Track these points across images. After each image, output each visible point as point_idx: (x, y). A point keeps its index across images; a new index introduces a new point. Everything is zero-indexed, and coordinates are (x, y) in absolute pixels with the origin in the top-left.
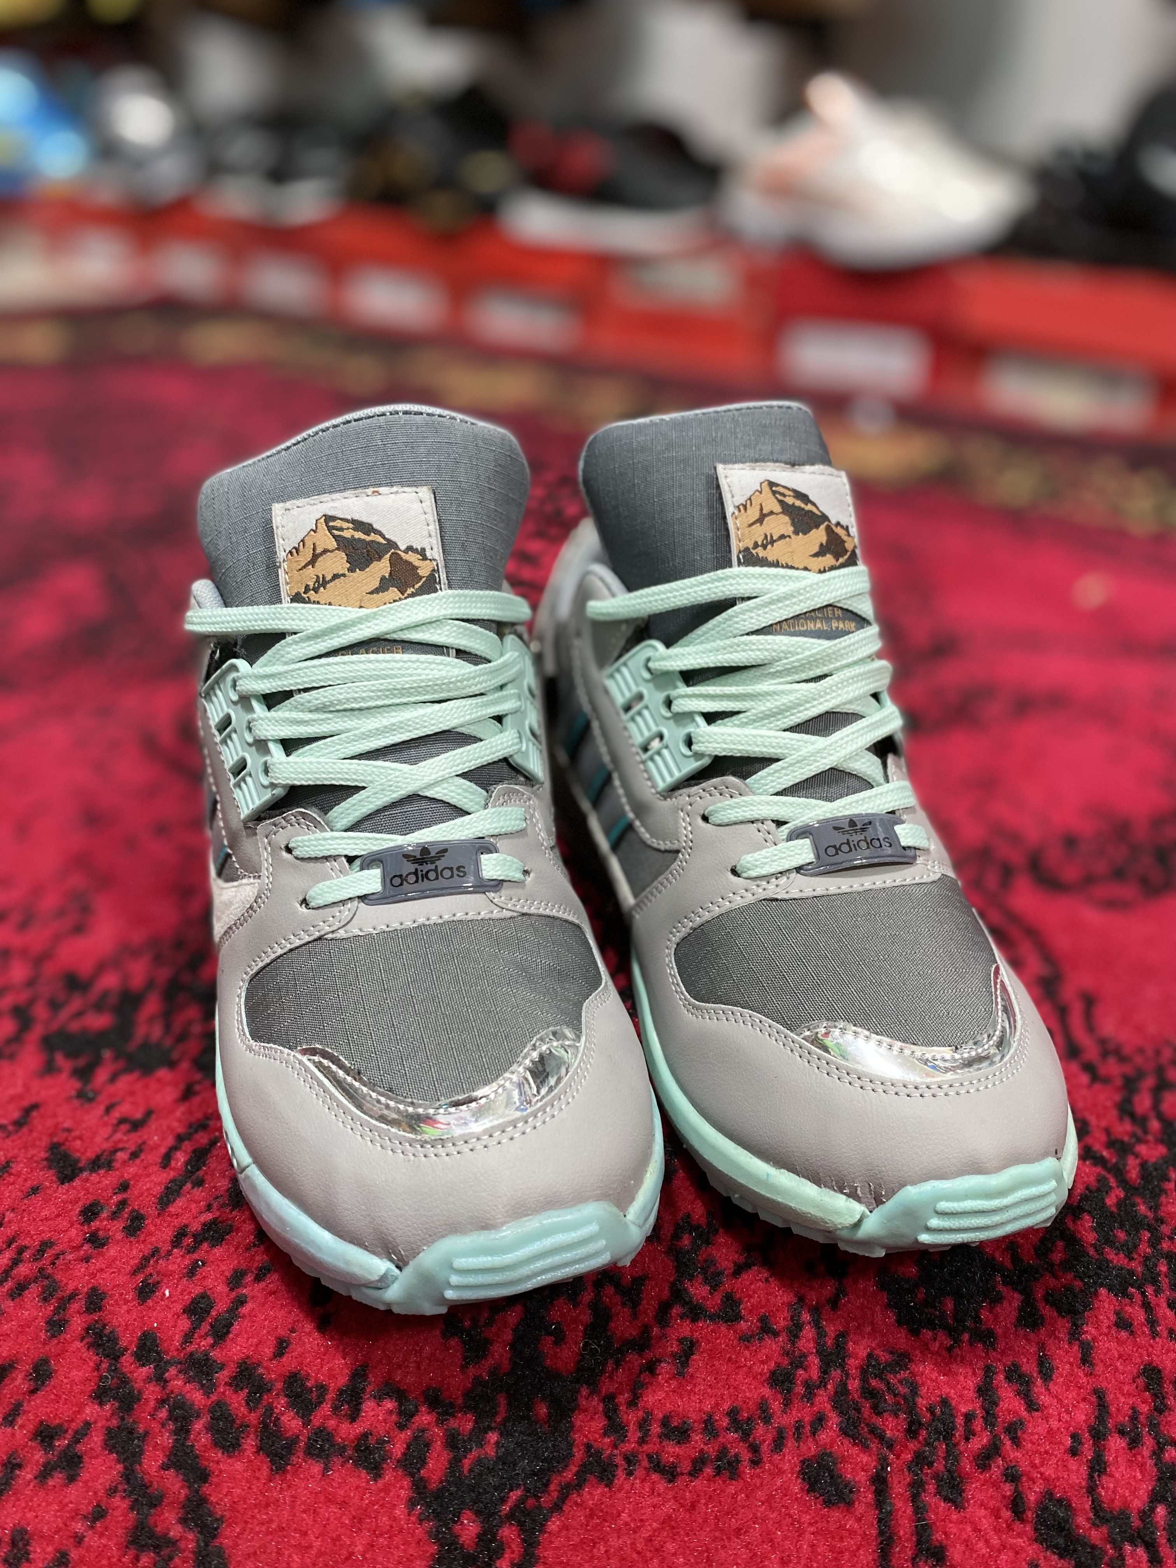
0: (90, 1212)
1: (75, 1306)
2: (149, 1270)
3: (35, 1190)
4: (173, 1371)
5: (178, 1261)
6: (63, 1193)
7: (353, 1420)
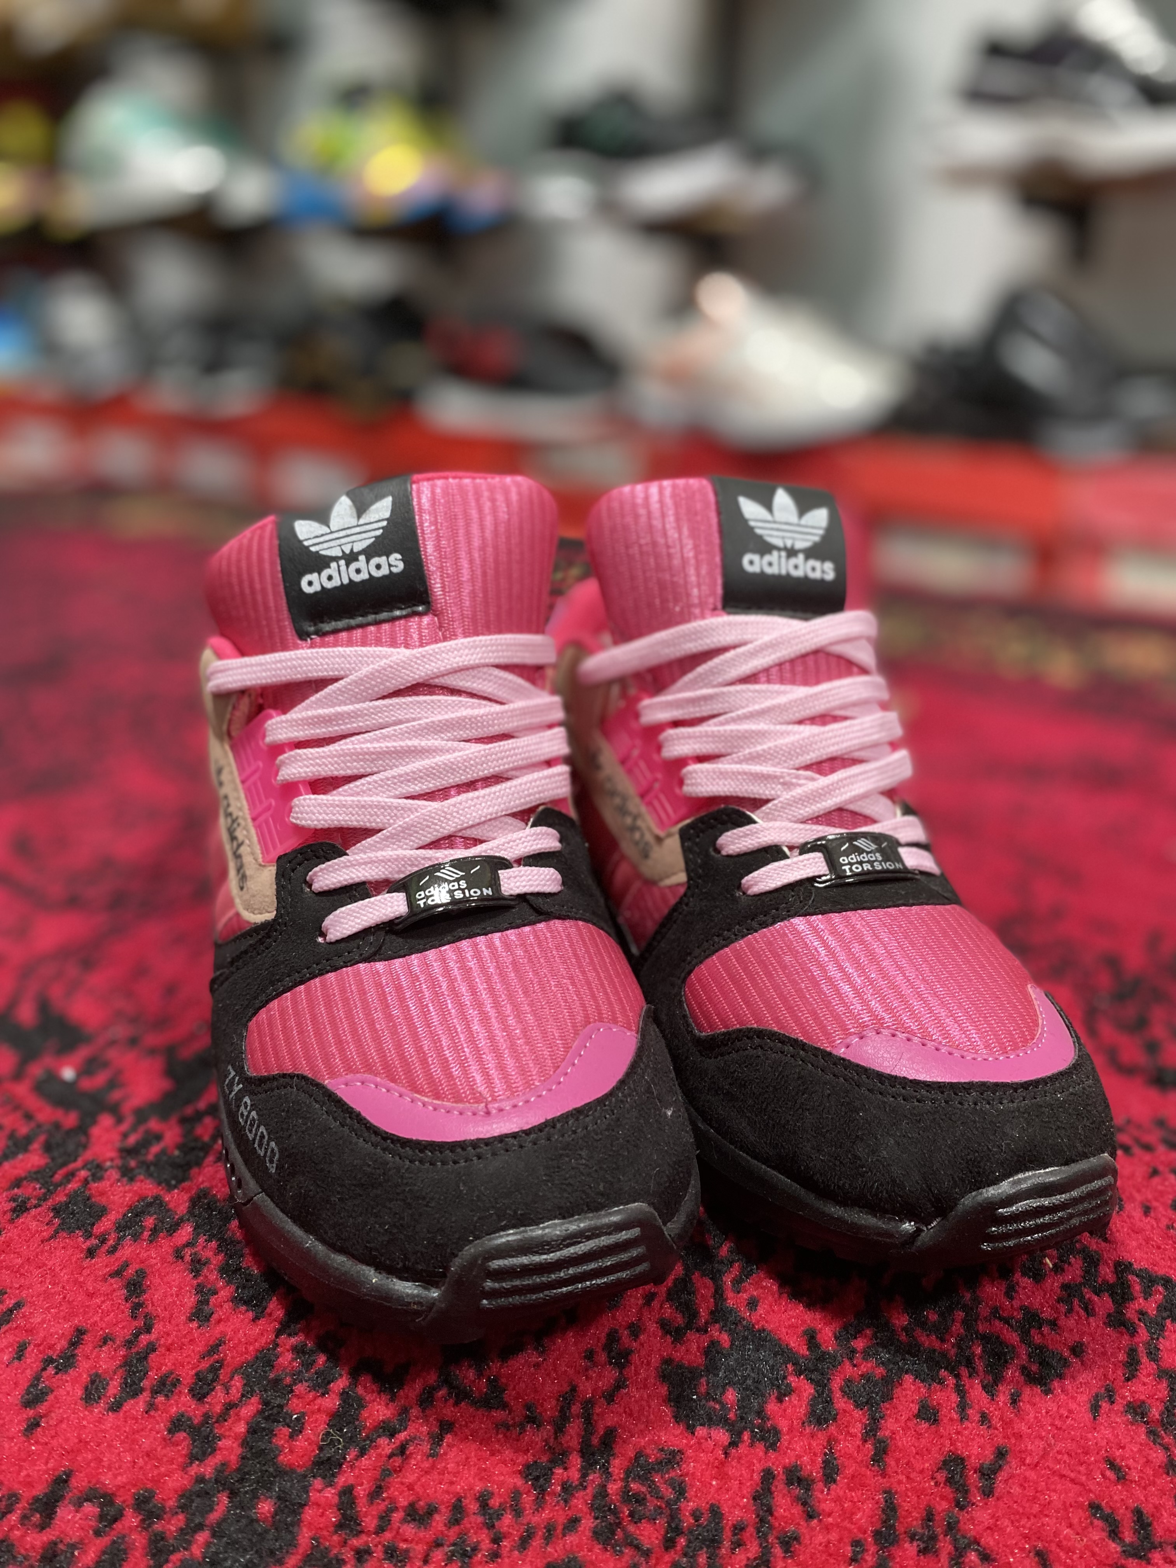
7: (42, 1527)
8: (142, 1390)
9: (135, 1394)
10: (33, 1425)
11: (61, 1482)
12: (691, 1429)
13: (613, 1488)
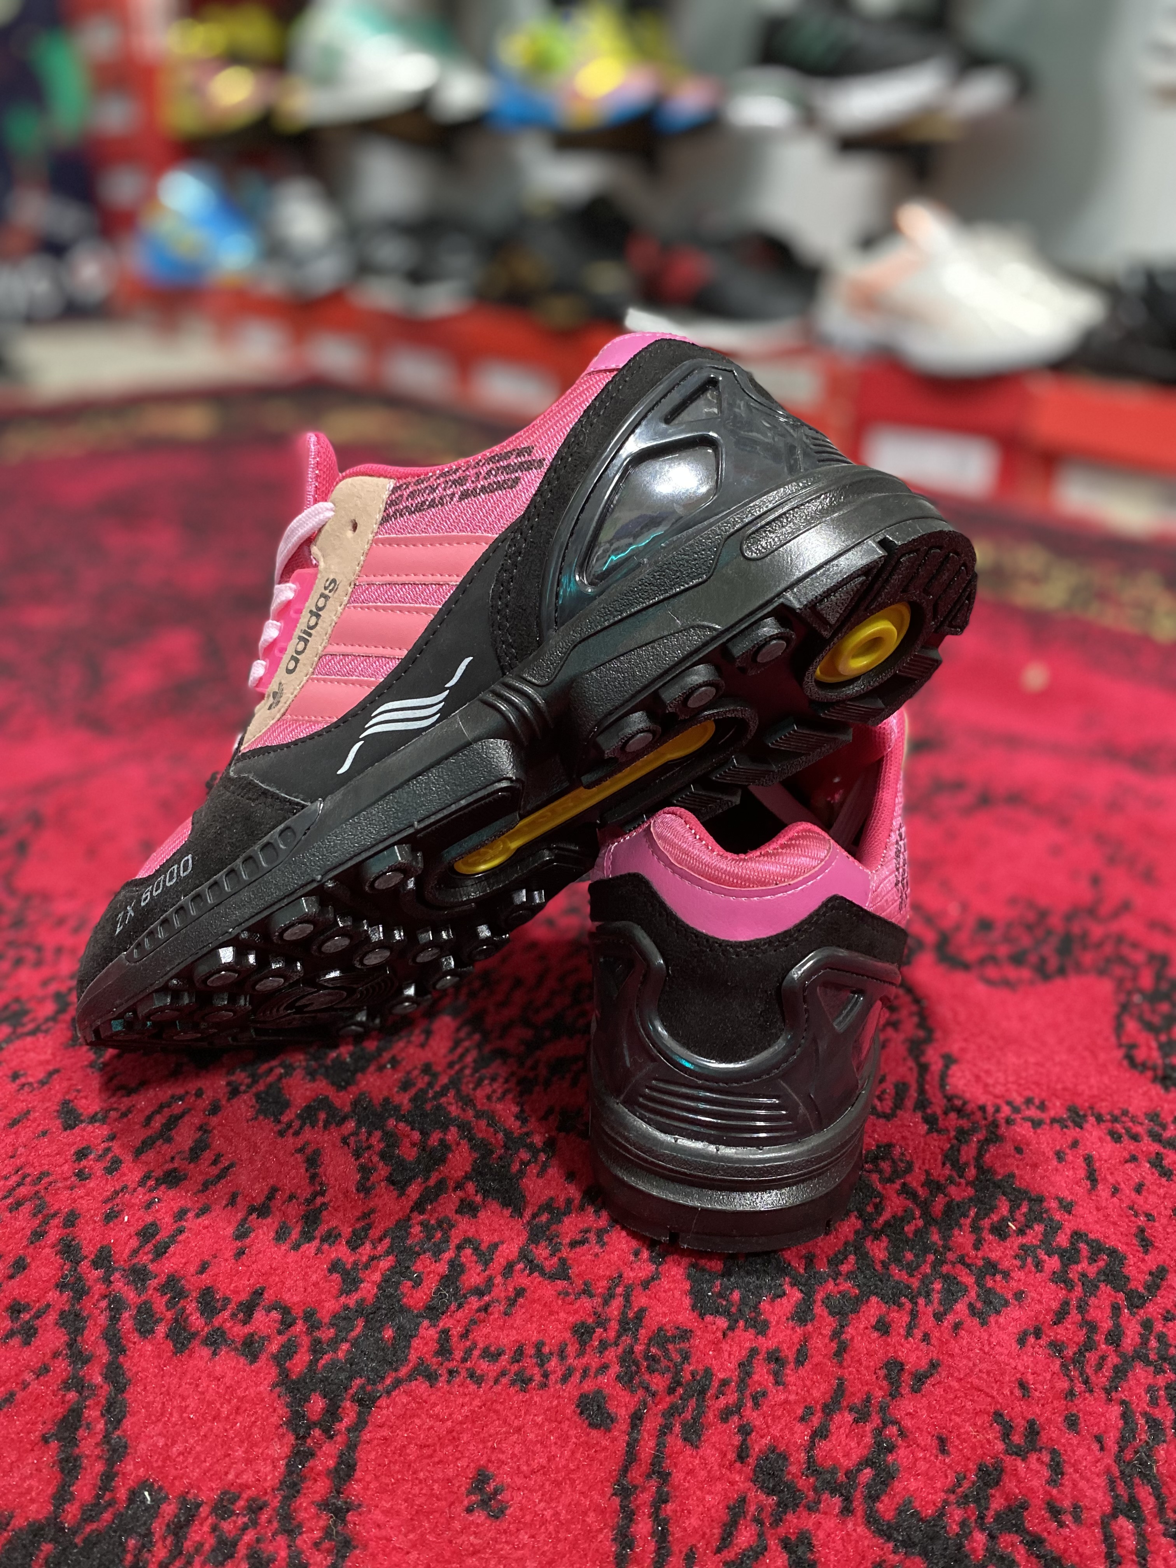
0: (82, 1154)
1: (56, 1221)
2: (118, 1200)
3: (44, 1133)
4: (117, 1275)
5: (141, 1196)
6: (65, 1137)
7: (245, 1323)
8: (314, 1238)
9: (310, 1239)
10: (240, 1253)
11: (259, 1294)
12: (702, 1316)
13: (638, 1348)
